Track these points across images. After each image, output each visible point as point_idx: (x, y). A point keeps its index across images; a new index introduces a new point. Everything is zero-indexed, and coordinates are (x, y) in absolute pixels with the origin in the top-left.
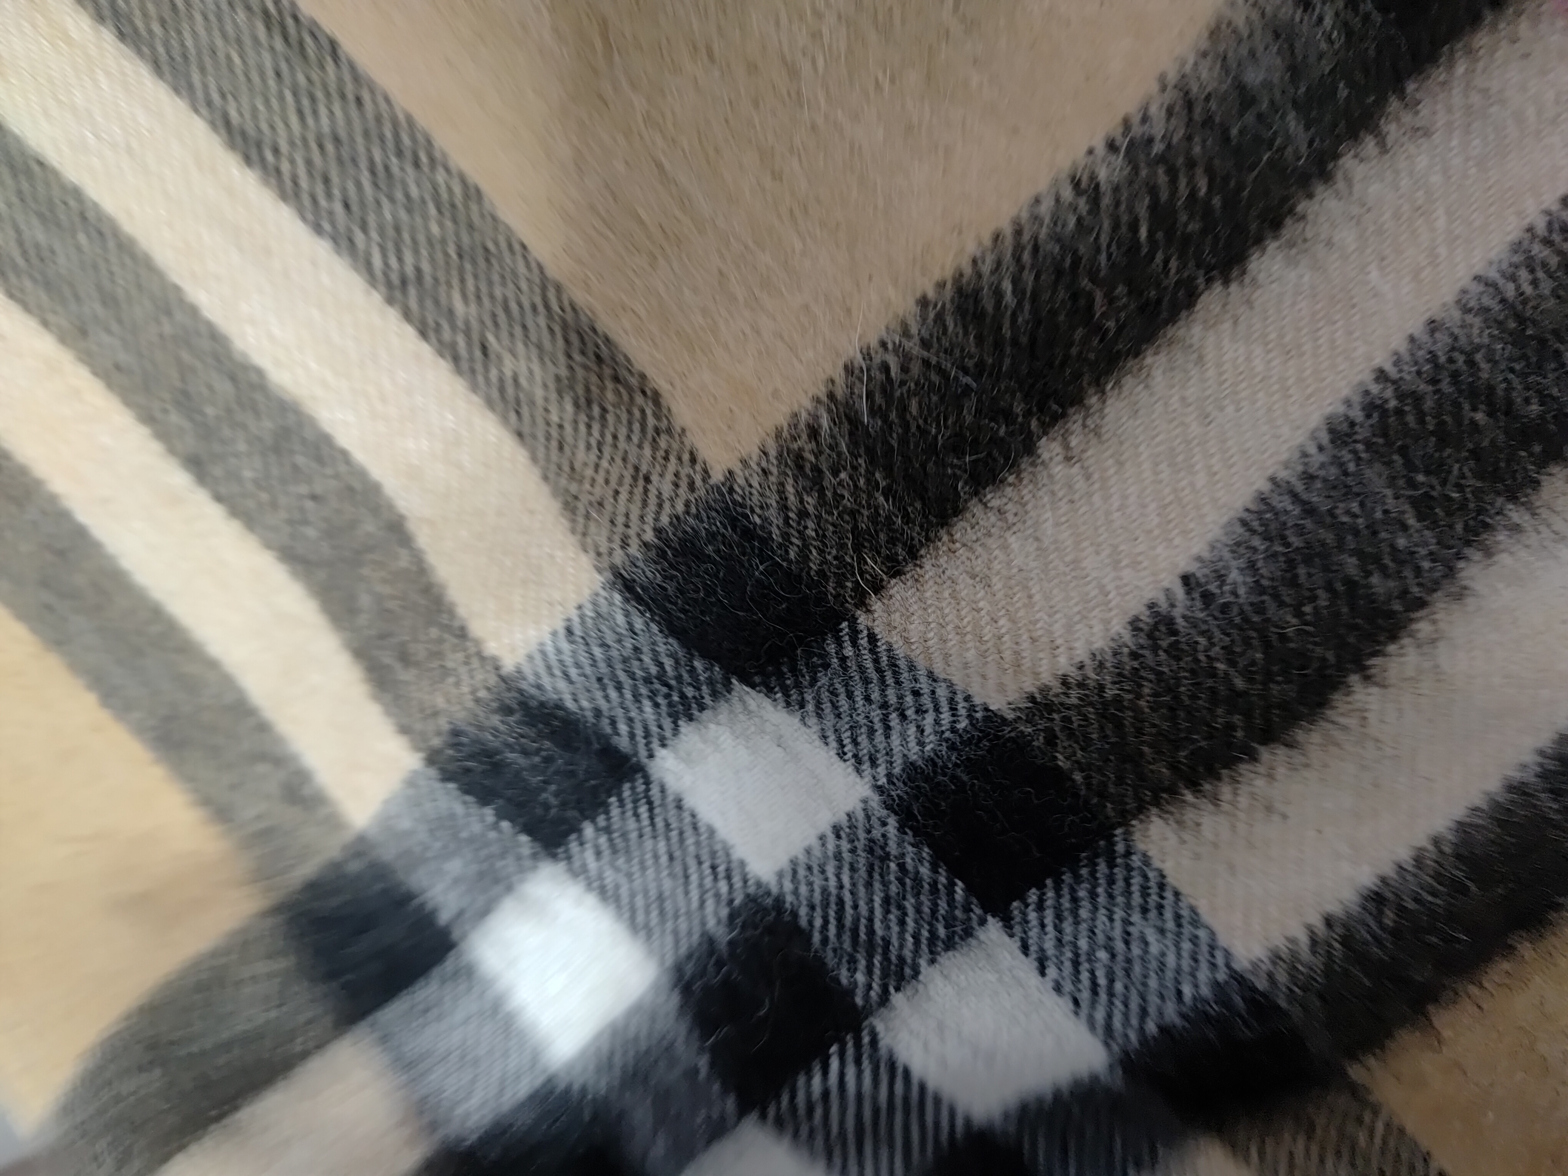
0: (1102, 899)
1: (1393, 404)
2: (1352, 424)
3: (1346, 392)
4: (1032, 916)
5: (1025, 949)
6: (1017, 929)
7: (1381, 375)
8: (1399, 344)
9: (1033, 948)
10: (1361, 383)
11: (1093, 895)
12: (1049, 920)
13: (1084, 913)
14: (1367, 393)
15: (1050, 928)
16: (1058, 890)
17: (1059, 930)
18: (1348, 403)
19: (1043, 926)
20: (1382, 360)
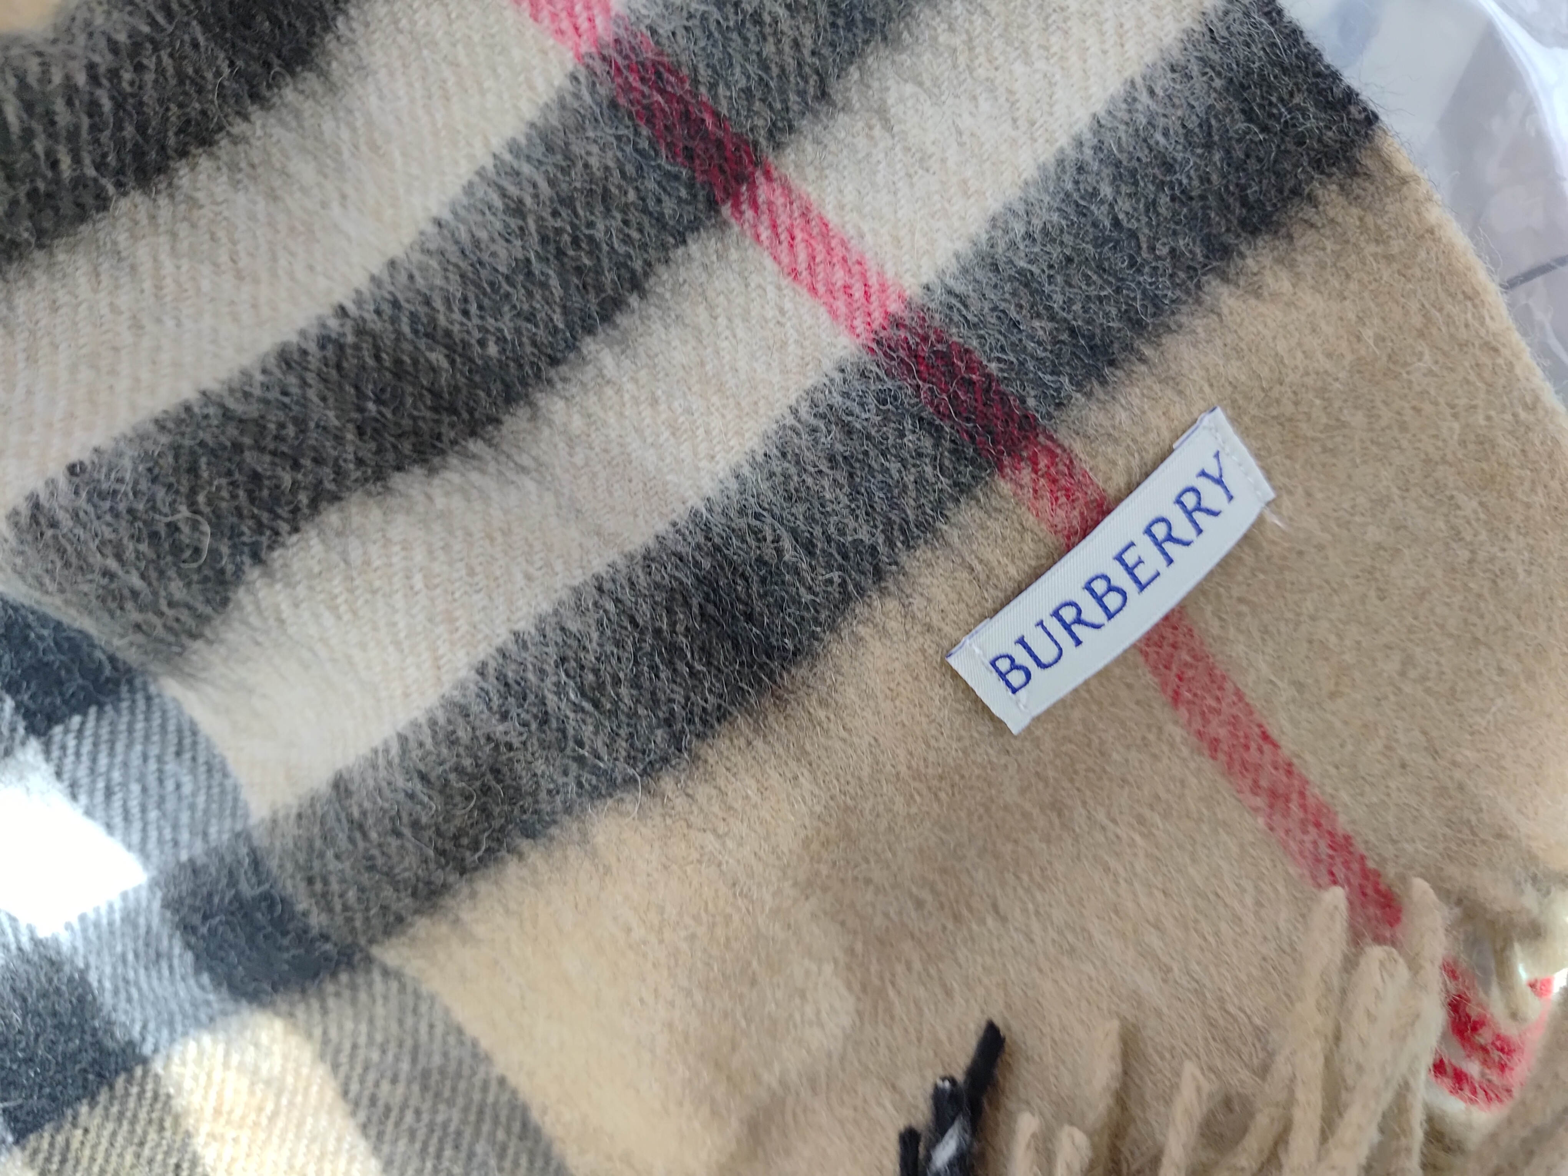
0: (139, 735)
1: (350, 339)
2: (304, 353)
3: (302, 324)
4: (71, 743)
5: (59, 774)
6: (56, 753)
7: (342, 312)
8: (361, 281)
9: (66, 776)
10: (319, 318)
11: (130, 730)
12: (87, 747)
13: (120, 747)
14: (324, 326)
15: (85, 758)
16: (98, 719)
17: (94, 760)
18: (303, 333)
19: (78, 754)
20: (343, 296)
